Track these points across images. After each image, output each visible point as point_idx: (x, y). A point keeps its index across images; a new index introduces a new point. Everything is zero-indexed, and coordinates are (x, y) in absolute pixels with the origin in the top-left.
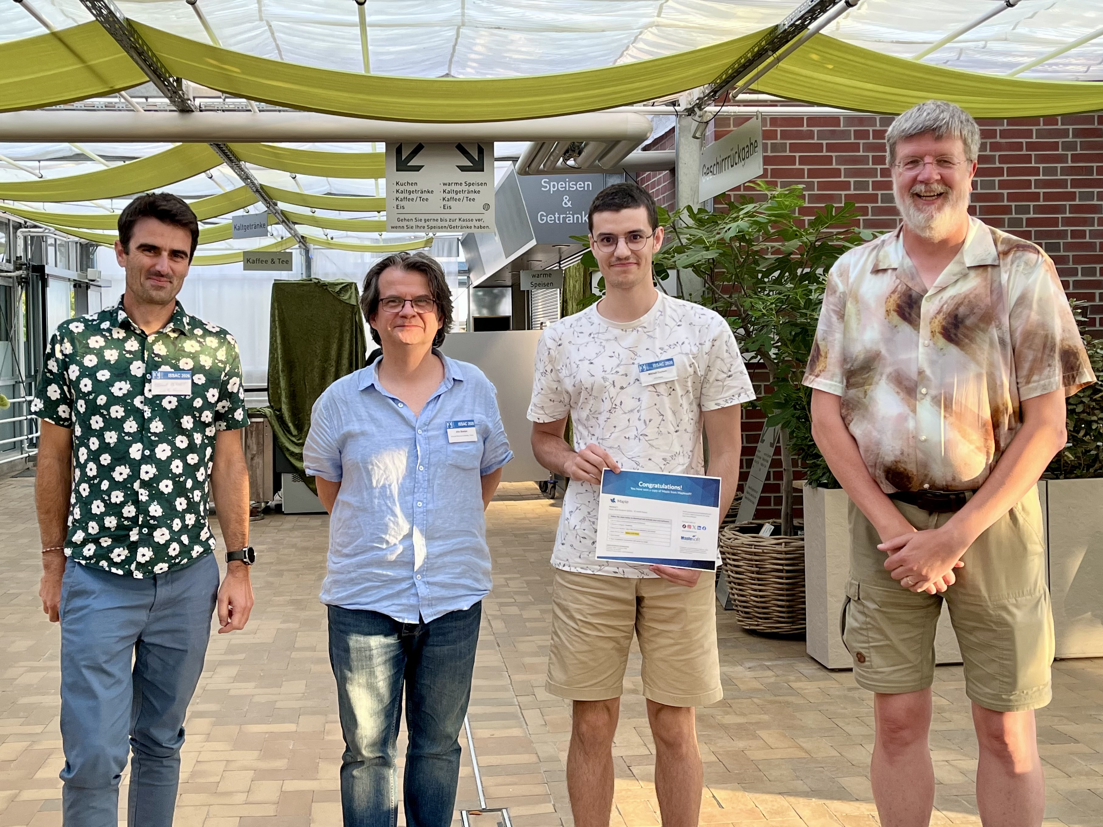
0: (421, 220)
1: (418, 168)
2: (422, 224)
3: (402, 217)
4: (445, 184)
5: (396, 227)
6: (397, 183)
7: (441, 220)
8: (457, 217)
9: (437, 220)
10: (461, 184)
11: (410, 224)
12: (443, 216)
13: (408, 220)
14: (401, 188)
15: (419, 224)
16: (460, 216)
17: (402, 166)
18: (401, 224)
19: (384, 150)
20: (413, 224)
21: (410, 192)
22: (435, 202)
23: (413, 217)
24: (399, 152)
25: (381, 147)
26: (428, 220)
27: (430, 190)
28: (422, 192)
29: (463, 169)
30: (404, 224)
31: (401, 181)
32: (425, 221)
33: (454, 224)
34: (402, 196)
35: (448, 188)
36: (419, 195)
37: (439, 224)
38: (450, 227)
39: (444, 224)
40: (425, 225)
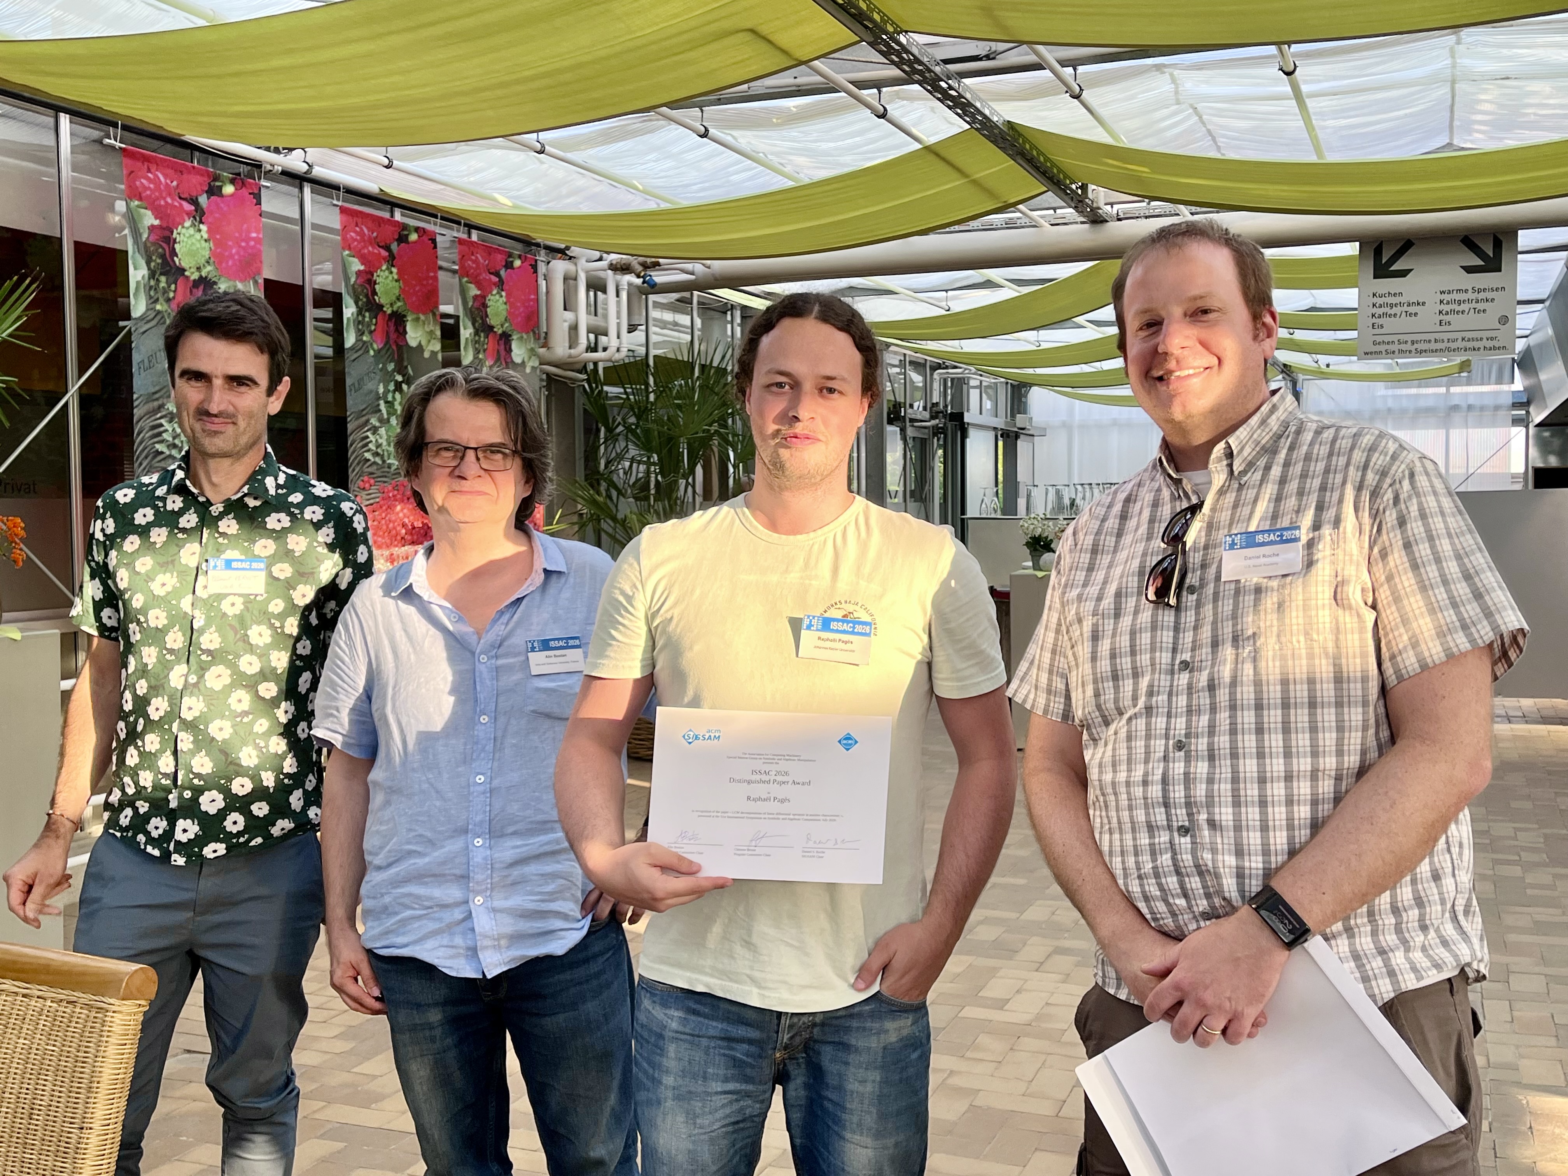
0: (1406, 342)
1: (1403, 273)
2: (1408, 347)
3: (1379, 339)
4: (1442, 292)
5: (1371, 353)
6: (1374, 295)
7: (1436, 341)
8: (1459, 335)
9: (1430, 341)
10: (1466, 291)
11: (1391, 347)
12: (1437, 336)
13: (1388, 343)
14: (1379, 301)
15: (1403, 347)
16: (1464, 334)
17: (1382, 271)
18: (1377, 348)
19: (1357, 252)
20: (1395, 347)
21: (1391, 306)
22: (1427, 319)
23: (1395, 338)
24: (1378, 252)
25: (1351, 249)
26: (1417, 342)
27: (1421, 301)
28: (1409, 305)
29: (1469, 270)
30: (1382, 348)
31: (1380, 291)
32: (1413, 343)
33: (1453, 345)
34: (1380, 311)
35: (1446, 297)
36: (1406, 308)
37: (1433, 346)
38: (1449, 349)
39: (1439, 346)
40: (1413, 348)
